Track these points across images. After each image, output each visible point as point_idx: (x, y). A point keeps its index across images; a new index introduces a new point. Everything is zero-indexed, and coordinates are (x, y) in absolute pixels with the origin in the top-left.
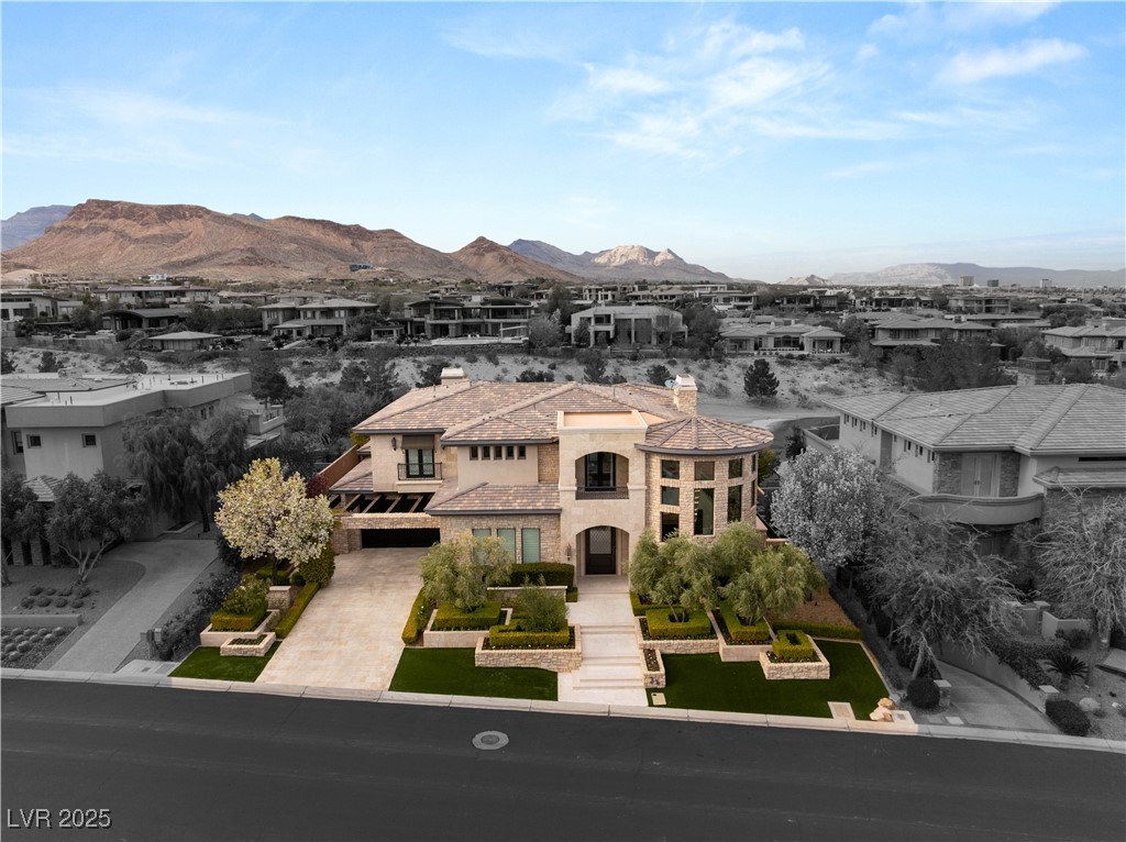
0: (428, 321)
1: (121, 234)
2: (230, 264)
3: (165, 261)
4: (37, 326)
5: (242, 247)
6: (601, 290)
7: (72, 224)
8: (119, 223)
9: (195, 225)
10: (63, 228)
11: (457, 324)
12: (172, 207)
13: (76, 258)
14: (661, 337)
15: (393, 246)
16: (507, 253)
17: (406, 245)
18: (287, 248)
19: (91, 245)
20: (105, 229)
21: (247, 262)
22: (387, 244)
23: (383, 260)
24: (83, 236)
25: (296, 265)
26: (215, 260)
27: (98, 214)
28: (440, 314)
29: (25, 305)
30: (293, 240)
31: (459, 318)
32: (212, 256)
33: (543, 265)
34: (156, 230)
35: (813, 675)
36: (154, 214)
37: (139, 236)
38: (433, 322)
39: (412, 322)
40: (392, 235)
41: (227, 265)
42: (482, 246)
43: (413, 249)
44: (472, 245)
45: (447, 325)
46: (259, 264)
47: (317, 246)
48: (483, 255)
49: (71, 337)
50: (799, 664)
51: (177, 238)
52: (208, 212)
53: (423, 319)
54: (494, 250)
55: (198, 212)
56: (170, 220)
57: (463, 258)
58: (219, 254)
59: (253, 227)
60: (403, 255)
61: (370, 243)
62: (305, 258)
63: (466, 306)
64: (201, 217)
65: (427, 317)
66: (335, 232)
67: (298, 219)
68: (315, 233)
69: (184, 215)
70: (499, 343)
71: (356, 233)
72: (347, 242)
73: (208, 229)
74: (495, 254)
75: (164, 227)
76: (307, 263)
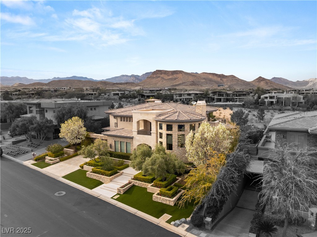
0: (215, 97)
1: (163, 78)
2: (187, 85)
3: (172, 84)
4: (123, 97)
5: (191, 81)
6: (290, 91)
7: (152, 76)
8: (162, 76)
9: (180, 76)
10: (150, 77)
11: (224, 98)
12: (175, 71)
13: (152, 84)
14: (294, 104)
15: (232, 80)
16: (268, 81)
17: (236, 79)
18: (202, 81)
19: (156, 81)
20: (159, 77)
21: (191, 85)
22: (230, 79)
23: (229, 84)
24: (154, 79)
25: (204, 85)
26: (184, 84)
27: (158, 73)
28: (220, 95)
29: (123, 92)
30: (204, 79)
31: (225, 96)
32: (183, 83)
33: (280, 85)
34: (171, 77)
35: (168, 203)
36: (170, 73)
37: (167, 78)
38: (217, 97)
39: (211, 98)
40: (233, 76)
41: (186, 85)
42: (260, 79)
43: (238, 80)
44: (257, 79)
45: (221, 98)
46: (194, 85)
47: (211, 80)
48: (260, 82)
49: (129, 100)
50: (164, 198)
51: (175, 79)
52: (183, 72)
53: (214, 97)
54: (264, 80)
55: (181, 72)
56: (174, 74)
57: (254, 83)
58: (185, 83)
59: (194, 76)
60: (235, 82)
61: (226, 79)
62: (207, 83)
63: (228, 93)
64: (181, 73)
65: (215, 96)
66: (216, 76)
67: (206, 73)
68: (210, 77)
69: (178, 73)
70: (235, 104)
71: (222, 76)
72: (219, 79)
73: (183, 76)
74: (264, 81)
75: (173, 76)
76: (207, 85)
